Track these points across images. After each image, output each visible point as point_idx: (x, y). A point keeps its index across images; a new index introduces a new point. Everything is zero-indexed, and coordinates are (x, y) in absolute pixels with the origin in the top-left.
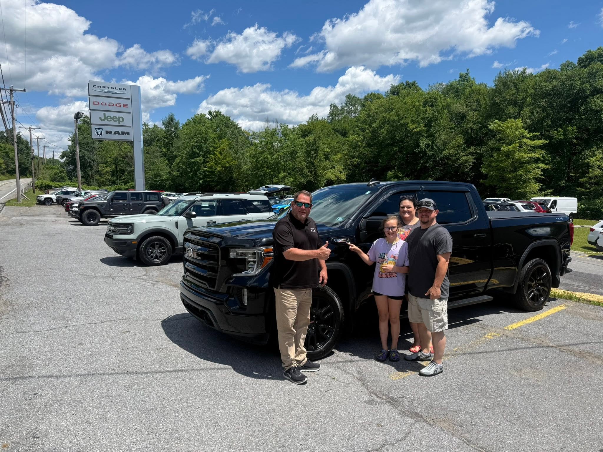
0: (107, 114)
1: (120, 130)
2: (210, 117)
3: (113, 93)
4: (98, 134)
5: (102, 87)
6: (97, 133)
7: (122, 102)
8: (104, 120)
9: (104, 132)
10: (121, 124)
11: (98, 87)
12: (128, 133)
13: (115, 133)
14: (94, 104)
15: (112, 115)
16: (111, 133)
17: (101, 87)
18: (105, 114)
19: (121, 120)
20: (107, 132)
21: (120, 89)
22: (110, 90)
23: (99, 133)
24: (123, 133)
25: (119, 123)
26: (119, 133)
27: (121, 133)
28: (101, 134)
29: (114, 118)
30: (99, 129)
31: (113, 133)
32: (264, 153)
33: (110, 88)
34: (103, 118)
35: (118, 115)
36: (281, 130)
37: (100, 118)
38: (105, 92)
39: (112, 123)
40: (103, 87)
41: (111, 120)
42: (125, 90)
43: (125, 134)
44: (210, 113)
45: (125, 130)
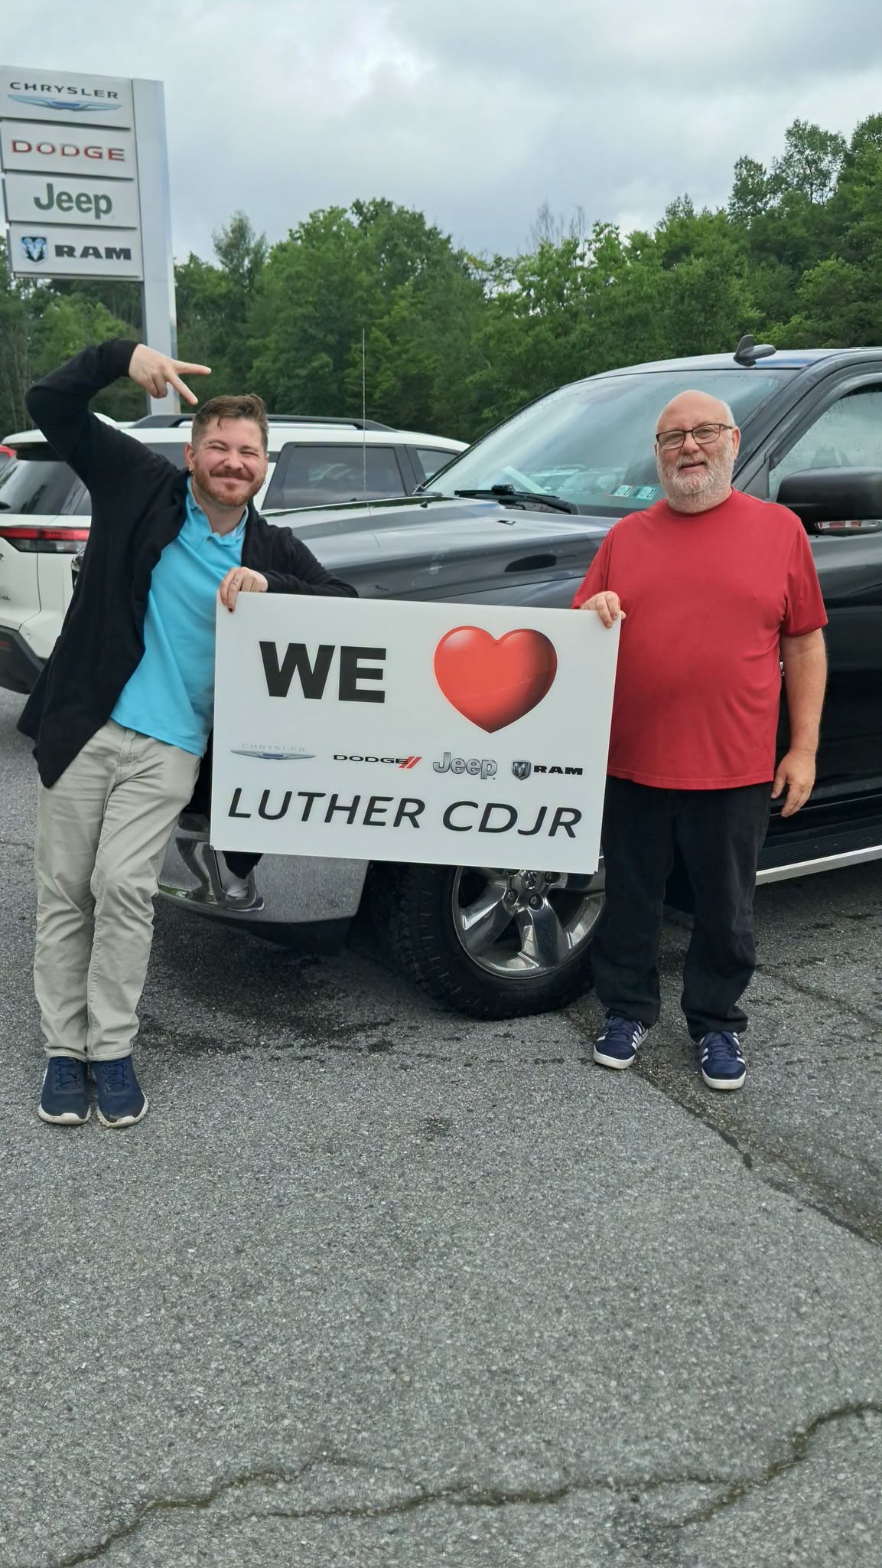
0: (60, 185)
1: (103, 241)
2: (355, 220)
3: (74, 107)
4: (30, 257)
5: (39, 87)
6: (28, 252)
7: (105, 140)
8: (49, 206)
9: (50, 251)
10: (105, 220)
11: (27, 87)
12: (126, 254)
13: (85, 253)
14: (15, 150)
15: (74, 187)
16: (71, 251)
17: (34, 87)
18: (50, 187)
19: (103, 204)
20: (60, 251)
21: (96, 93)
22: (65, 97)
23: (35, 255)
24: (110, 253)
25: (98, 216)
26: (97, 254)
27: (103, 252)
28: (41, 257)
29: (81, 201)
30: (34, 239)
31: (78, 252)
32: (534, 326)
33: (65, 91)
34: (45, 201)
35: (93, 188)
36: (598, 245)
37: (37, 201)
38: (50, 106)
39: (75, 216)
40: (42, 87)
41: (69, 208)
42: (115, 95)
43: (118, 257)
44: (358, 207)
45: (118, 241)
